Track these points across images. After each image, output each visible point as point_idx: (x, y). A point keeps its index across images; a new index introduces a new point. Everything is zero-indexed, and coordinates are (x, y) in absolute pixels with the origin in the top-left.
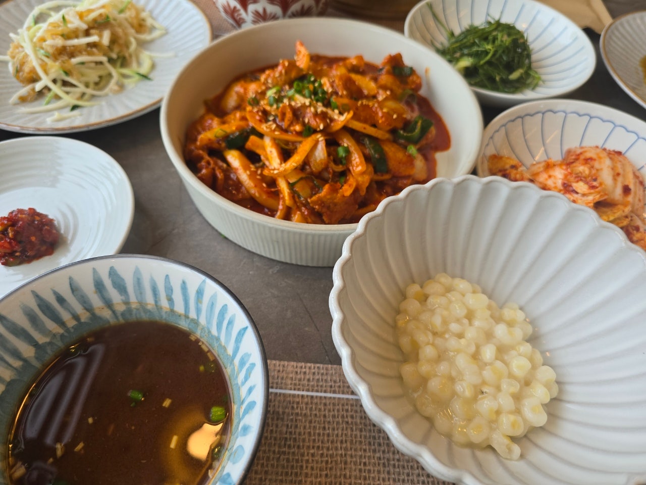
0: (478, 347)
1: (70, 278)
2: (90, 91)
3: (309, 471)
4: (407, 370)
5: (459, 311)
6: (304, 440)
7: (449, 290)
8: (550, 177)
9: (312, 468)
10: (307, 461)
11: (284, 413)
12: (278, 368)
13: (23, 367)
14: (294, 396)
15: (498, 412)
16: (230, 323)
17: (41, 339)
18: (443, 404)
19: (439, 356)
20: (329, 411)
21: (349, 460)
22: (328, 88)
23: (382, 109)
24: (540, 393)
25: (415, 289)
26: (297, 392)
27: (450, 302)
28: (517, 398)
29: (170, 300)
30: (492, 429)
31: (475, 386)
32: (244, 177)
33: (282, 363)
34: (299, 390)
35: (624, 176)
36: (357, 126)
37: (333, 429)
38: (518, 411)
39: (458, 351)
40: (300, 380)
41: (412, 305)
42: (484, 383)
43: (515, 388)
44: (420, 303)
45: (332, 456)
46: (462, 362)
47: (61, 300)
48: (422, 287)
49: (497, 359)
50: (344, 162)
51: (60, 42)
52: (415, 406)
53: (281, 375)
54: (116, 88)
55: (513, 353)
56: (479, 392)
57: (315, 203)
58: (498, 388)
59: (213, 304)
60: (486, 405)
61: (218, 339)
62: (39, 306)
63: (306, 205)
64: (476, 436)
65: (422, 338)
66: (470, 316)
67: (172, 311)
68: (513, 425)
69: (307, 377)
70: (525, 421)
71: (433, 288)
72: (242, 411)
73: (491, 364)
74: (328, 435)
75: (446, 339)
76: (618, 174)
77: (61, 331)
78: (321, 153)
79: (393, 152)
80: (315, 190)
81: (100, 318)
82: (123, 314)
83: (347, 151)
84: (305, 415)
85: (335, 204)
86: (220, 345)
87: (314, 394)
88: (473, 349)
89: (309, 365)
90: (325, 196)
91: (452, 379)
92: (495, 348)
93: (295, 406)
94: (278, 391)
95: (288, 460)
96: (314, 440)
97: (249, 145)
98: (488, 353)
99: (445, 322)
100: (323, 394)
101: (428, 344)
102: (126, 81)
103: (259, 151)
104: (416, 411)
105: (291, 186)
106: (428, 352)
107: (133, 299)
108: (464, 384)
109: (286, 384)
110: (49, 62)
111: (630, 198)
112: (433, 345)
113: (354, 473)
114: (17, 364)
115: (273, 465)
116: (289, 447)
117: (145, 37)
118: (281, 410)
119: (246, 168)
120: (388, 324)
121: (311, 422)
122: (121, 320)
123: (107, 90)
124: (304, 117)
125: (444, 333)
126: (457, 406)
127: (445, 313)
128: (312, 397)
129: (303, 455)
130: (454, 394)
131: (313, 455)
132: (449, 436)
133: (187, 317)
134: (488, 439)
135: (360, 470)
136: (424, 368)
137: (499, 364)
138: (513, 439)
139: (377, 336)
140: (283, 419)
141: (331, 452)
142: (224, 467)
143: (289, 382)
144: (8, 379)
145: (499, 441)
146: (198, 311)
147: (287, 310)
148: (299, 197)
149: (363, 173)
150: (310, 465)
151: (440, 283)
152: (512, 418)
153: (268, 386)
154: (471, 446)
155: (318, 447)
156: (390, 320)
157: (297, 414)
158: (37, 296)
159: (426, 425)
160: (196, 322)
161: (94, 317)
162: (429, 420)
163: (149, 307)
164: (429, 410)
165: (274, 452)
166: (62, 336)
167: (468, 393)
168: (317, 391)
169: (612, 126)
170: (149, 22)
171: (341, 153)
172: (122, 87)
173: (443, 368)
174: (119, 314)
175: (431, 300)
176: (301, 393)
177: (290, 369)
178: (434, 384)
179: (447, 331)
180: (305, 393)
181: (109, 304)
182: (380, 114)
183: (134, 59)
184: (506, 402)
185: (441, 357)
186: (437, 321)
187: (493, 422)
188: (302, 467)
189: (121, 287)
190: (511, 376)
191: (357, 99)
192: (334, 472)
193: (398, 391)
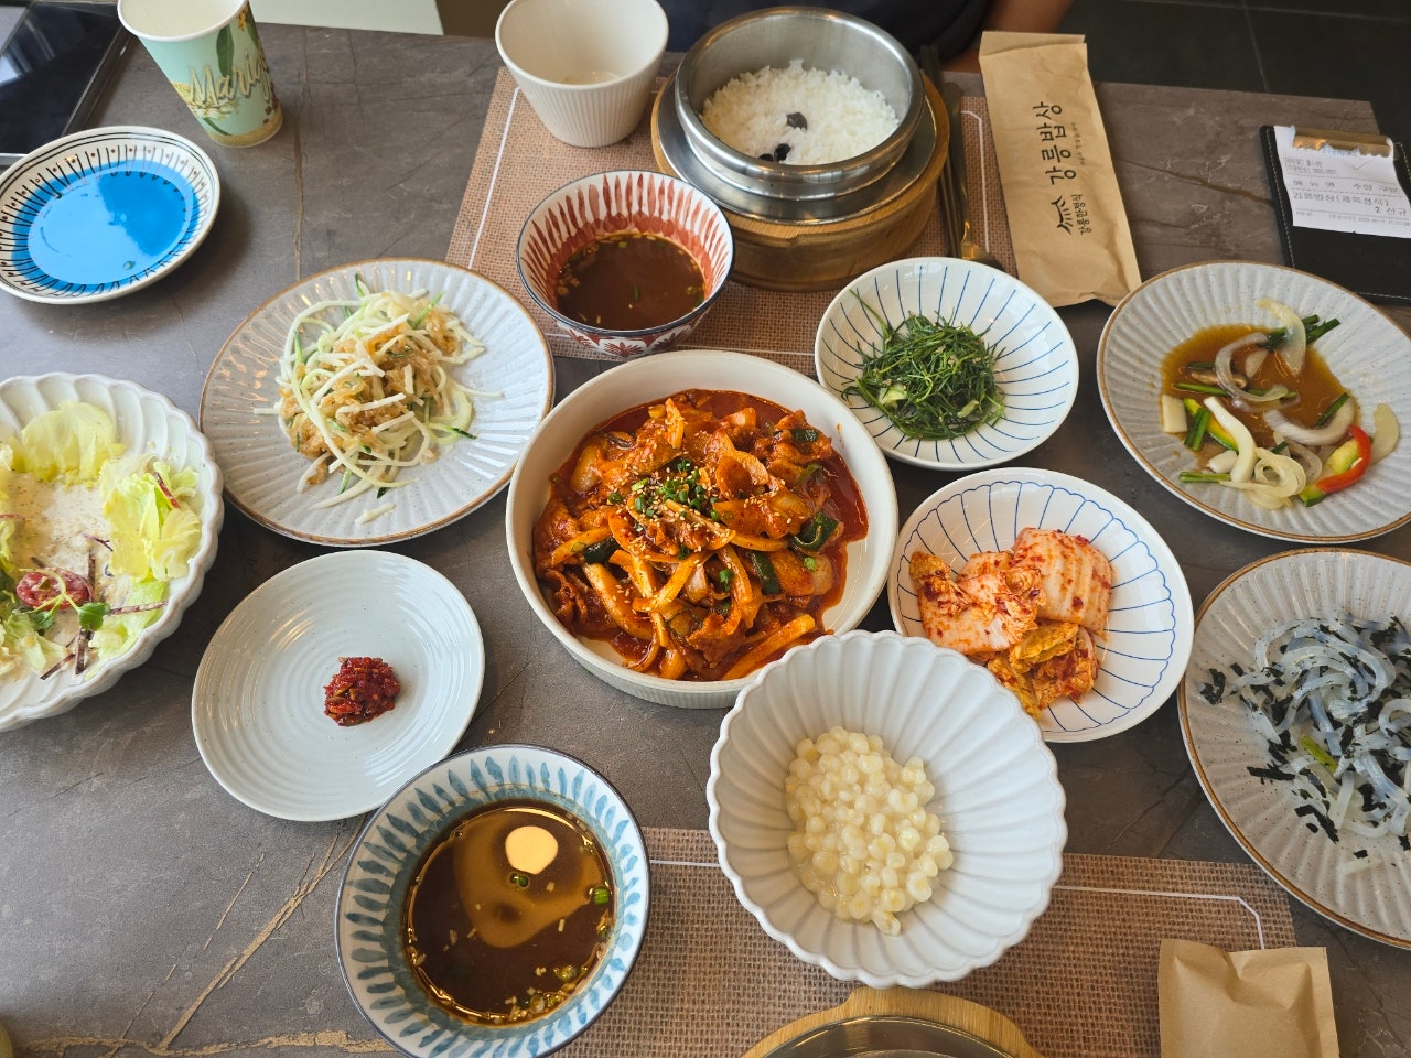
0: (867, 818)
1: (450, 772)
2: (396, 463)
3: (694, 946)
4: (794, 841)
5: (850, 776)
6: (688, 915)
7: (844, 747)
8: (983, 587)
9: (697, 943)
10: (692, 936)
11: (666, 886)
12: (658, 836)
13: (407, 858)
14: (677, 867)
15: (881, 888)
16: (610, 812)
17: (420, 828)
18: (829, 880)
19: (827, 827)
20: (714, 883)
21: (734, 934)
22: (706, 485)
23: (773, 512)
24: (928, 867)
25: (806, 746)
26: (679, 863)
27: (843, 764)
28: (903, 872)
29: (546, 782)
30: (874, 905)
31: (860, 861)
32: (610, 603)
33: (662, 830)
34: (682, 860)
35: (1077, 584)
36: (743, 542)
37: (719, 902)
38: (902, 886)
39: (846, 823)
40: (682, 849)
41: (802, 767)
42: (869, 857)
43: (902, 862)
44: (811, 764)
45: (716, 930)
46: (848, 835)
47: (440, 791)
48: (814, 743)
49: (885, 831)
50: (727, 588)
51: (356, 408)
52: (800, 880)
53: (662, 843)
54: (430, 455)
55: (906, 822)
56: (863, 868)
57: (696, 641)
58: (884, 863)
59: (591, 792)
60: (869, 881)
61: (597, 821)
62: (421, 800)
63: (684, 644)
64: (858, 914)
65: (810, 808)
66: (863, 781)
67: (547, 791)
68: (893, 902)
69: (690, 845)
70: (908, 896)
71: (826, 746)
72: (626, 897)
73: (879, 837)
74: (713, 908)
75: (836, 809)
76: (1070, 581)
77: (438, 818)
78: (699, 582)
79: (785, 569)
80: (694, 625)
81: (474, 800)
82: (495, 795)
83: (731, 575)
84: (689, 887)
85: (718, 641)
86: (599, 827)
87: (698, 864)
88: (860, 821)
89: (692, 831)
90: (705, 634)
91: (837, 853)
92: (884, 817)
93: (678, 878)
94: (660, 862)
95: (672, 935)
96: (698, 914)
97: (613, 559)
98: (877, 824)
99: (835, 789)
100: (707, 865)
101: (815, 814)
102: (441, 441)
103: (626, 569)
104: (802, 885)
105: (667, 624)
106: (814, 824)
107: (507, 781)
108: (849, 860)
109: (667, 854)
110: (346, 437)
111: (1081, 614)
112: (821, 815)
113: (739, 947)
114: (401, 856)
115: (656, 941)
116: (673, 921)
117: (455, 359)
118: (663, 883)
119: (612, 591)
120: (777, 788)
121: (694, 895)
122: (494, 799)
123: (417, 459)
124: (678, 535)
125: (833, 801)
126: (841, 882)
127: (835, 779)
128: (696, 867)
129: (687, 930)
130: (839, 869)
131: (697, 930)
132: (832, 911)
133: (563, 797)
134: (869, 915)
135: (746, 944)
136: (810, 841)
137: (886, 838)
138: (896, 915)
139: (764, 805)
140: (665, 893)
141: (715, 926)
142: (612, 950)
143: (671, 851)
144: (396, 872)
145: (880, 917)
146: (576, 794)
147: (665, 766)
148: (676, 635)
149: (748, 604)
150: (694, 940)
151: (834, 740)
152: (893, 894)
153: (648, 858)
154: (853, 921)
155: (703, 922)
156: (778, 783)
157: (680, 887)
158: (420, 793)
159: (811, 899)
160: (573, 803)
161: (468, 800)
162: (814, 894)
163: (523, 787)
164: (813, 885)
165: (657, 928)
166: (439, 822)
167: (851, 869)
168: (701, 861)
169: (1081, 500)
170: (459, 333)
171: (723, 577)
172: (435, 449)
173: (829, 841)
174: (492, 795)
175: (822, 760)
176: (684, 863)
177: (671, 837)
178: (818, 859)
179: (837, 798)
180: (688, 864)
181: (483, 788)
182: (771, 520)
183: (445, 399)
184: (889, 877)
185: (829, 827)
186: (826, 789)
187: (875, 899)
188: (686, 942)
189: (496, 773)
190: (899, 848)
191: (743, 497)
192: (719, 947)
193: (785, 864)
